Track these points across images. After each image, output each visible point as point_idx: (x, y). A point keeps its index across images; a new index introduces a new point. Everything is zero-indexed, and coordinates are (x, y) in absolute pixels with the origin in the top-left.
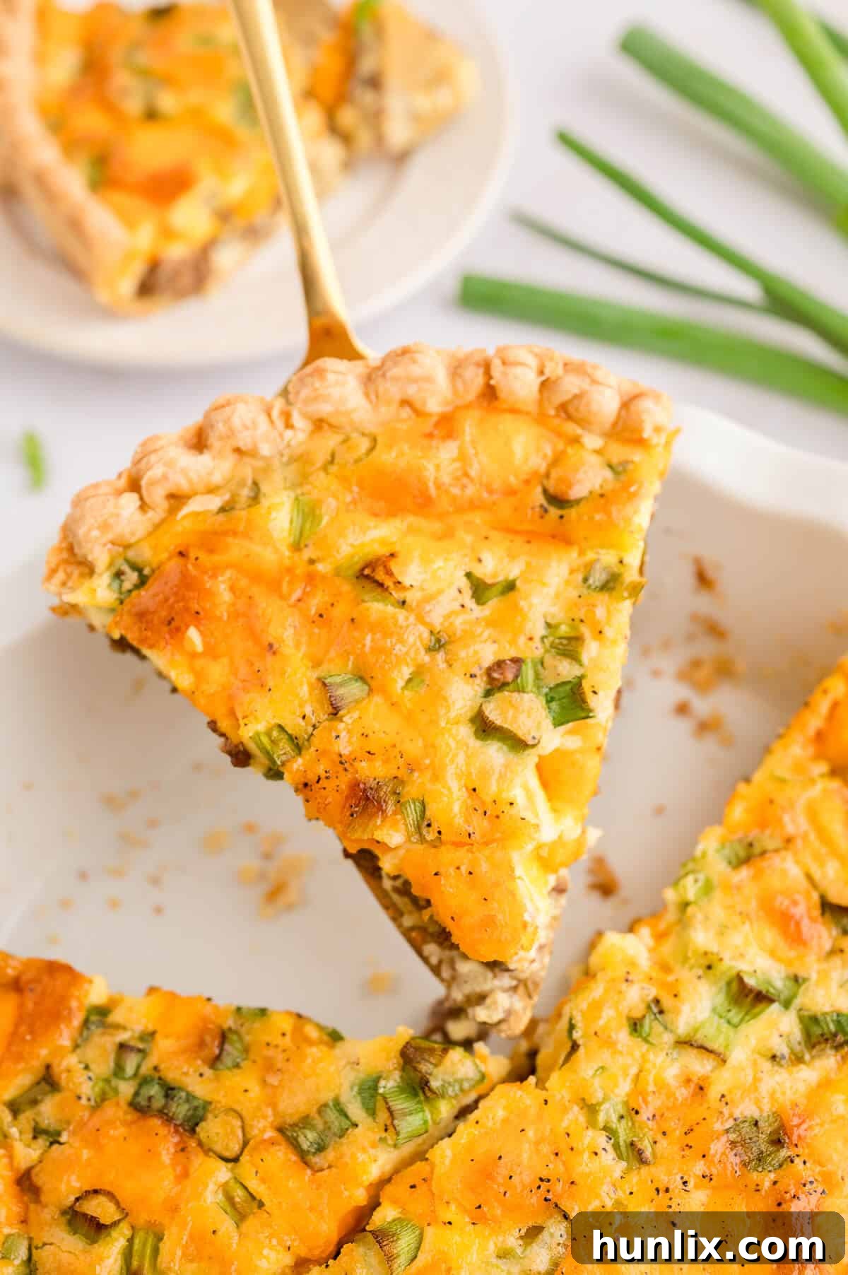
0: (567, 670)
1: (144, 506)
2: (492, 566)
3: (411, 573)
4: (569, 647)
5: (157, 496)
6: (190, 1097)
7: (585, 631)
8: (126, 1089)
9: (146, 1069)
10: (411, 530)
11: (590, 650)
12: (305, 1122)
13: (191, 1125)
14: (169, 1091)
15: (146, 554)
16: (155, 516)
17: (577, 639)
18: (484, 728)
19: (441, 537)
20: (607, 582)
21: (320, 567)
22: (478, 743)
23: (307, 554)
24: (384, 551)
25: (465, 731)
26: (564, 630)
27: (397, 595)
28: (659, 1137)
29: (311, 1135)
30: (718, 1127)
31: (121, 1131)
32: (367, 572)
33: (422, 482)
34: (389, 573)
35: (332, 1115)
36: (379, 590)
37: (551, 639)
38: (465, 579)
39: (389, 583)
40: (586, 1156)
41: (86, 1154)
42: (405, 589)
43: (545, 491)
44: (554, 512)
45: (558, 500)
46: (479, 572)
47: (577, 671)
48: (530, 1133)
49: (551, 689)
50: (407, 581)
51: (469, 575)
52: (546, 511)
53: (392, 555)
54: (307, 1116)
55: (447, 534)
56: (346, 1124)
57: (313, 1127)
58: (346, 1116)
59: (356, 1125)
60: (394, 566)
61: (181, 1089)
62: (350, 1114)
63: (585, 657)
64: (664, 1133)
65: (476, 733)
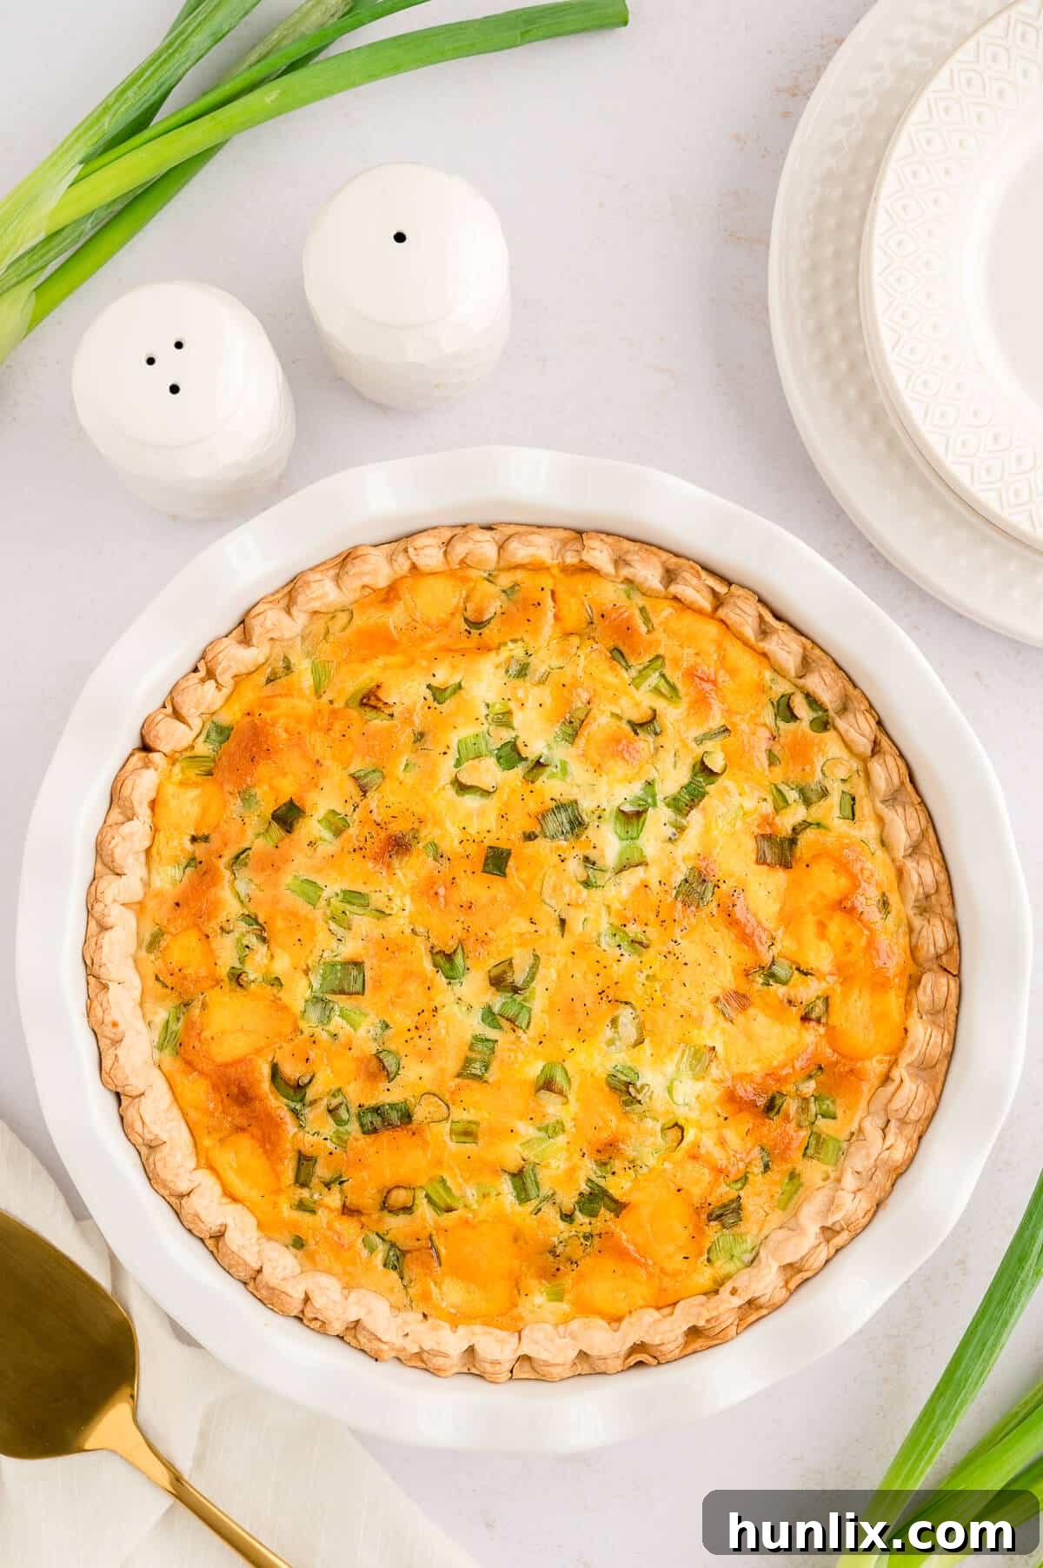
0: (507, 735)
1: (218, 687)
2: (443, 675)
3: (391, 696)
4: (504, 719)
5: (226, 679)
6: (392, 1106)
7: (512, 706)
8: (354, 1127)
9: (354, 1111)
10: (386, 667)
11: (518, 719)
12: (468, 1062)
13: (407, 1117)
14: (376, 1110)
15: (225, 718)
16: (226, 691)
17: (509, 713)
18: (462, 788)
19: (405, 666)
20: (521, 670)
21: (336, 705)
22: (461, 799)
23: (325, 698)
24: (374, 684)
25: (451, 792)
26: (498, 708)
27: (387, 711)
28: (645, 928)
29: (477, 1065)
30: (670, 900)
31: (372, 1150)
32: (365, 701)
33: (387, 630)
34: (378, 699)
35: (480, 1047)
36: (375, 711)
37: (491, 715)
38: (428, 691)
39: (380, 705)
40: (614, 964)
41: (365, 1175)
42: (391, 706)
43: (466, 620)
44: (475, 632)
45: (477, 624)
46: (435, 682)
47: (513, 734)
48: (578, 975)
49: (498, 749)
50: (390, 701)
51: (429, 687)
52: (470, 633)
53: (378, 686)
54: (467, 1057)
55: (411, 662)
56: (490, 1045)
57: (475, 1061)
58: (488, 1040)
59: (496, 1041)
60: (381, 695)
61: (383, 1105)
62: (489, 1037)
63: (516, 724)
64: (646, 925)
65: (457, 792)
